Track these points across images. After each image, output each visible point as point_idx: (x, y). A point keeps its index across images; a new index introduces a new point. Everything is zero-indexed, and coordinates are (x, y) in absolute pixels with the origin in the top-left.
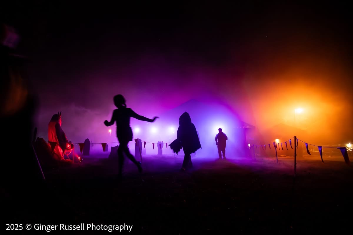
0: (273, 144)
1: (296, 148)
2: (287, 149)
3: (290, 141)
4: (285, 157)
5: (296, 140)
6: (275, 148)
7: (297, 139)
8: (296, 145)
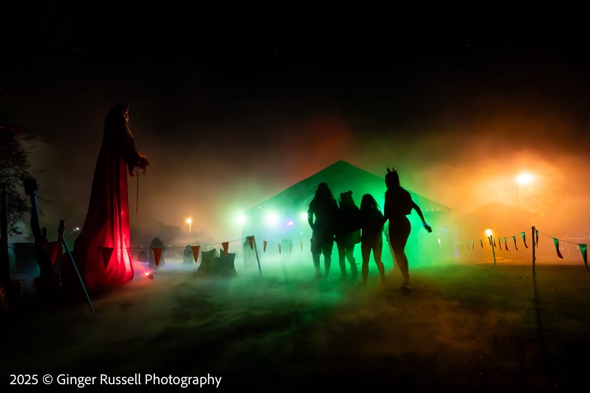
0: (488, 239)
1: (536, 246)
2: (517, 249)
3: (523, 234)
4: (503, 260)
5: (535, 234)
6: (491, 247)
7: (537, 231)
8: (536, 241)
